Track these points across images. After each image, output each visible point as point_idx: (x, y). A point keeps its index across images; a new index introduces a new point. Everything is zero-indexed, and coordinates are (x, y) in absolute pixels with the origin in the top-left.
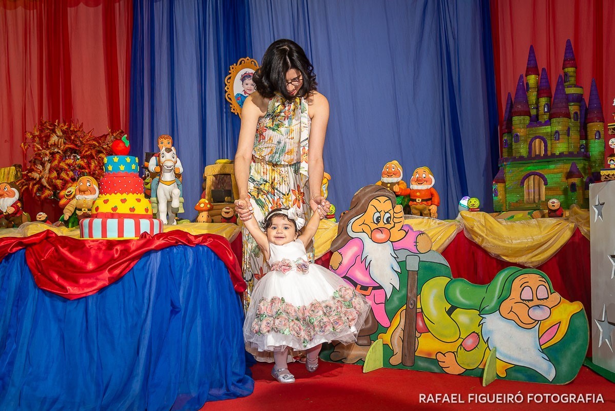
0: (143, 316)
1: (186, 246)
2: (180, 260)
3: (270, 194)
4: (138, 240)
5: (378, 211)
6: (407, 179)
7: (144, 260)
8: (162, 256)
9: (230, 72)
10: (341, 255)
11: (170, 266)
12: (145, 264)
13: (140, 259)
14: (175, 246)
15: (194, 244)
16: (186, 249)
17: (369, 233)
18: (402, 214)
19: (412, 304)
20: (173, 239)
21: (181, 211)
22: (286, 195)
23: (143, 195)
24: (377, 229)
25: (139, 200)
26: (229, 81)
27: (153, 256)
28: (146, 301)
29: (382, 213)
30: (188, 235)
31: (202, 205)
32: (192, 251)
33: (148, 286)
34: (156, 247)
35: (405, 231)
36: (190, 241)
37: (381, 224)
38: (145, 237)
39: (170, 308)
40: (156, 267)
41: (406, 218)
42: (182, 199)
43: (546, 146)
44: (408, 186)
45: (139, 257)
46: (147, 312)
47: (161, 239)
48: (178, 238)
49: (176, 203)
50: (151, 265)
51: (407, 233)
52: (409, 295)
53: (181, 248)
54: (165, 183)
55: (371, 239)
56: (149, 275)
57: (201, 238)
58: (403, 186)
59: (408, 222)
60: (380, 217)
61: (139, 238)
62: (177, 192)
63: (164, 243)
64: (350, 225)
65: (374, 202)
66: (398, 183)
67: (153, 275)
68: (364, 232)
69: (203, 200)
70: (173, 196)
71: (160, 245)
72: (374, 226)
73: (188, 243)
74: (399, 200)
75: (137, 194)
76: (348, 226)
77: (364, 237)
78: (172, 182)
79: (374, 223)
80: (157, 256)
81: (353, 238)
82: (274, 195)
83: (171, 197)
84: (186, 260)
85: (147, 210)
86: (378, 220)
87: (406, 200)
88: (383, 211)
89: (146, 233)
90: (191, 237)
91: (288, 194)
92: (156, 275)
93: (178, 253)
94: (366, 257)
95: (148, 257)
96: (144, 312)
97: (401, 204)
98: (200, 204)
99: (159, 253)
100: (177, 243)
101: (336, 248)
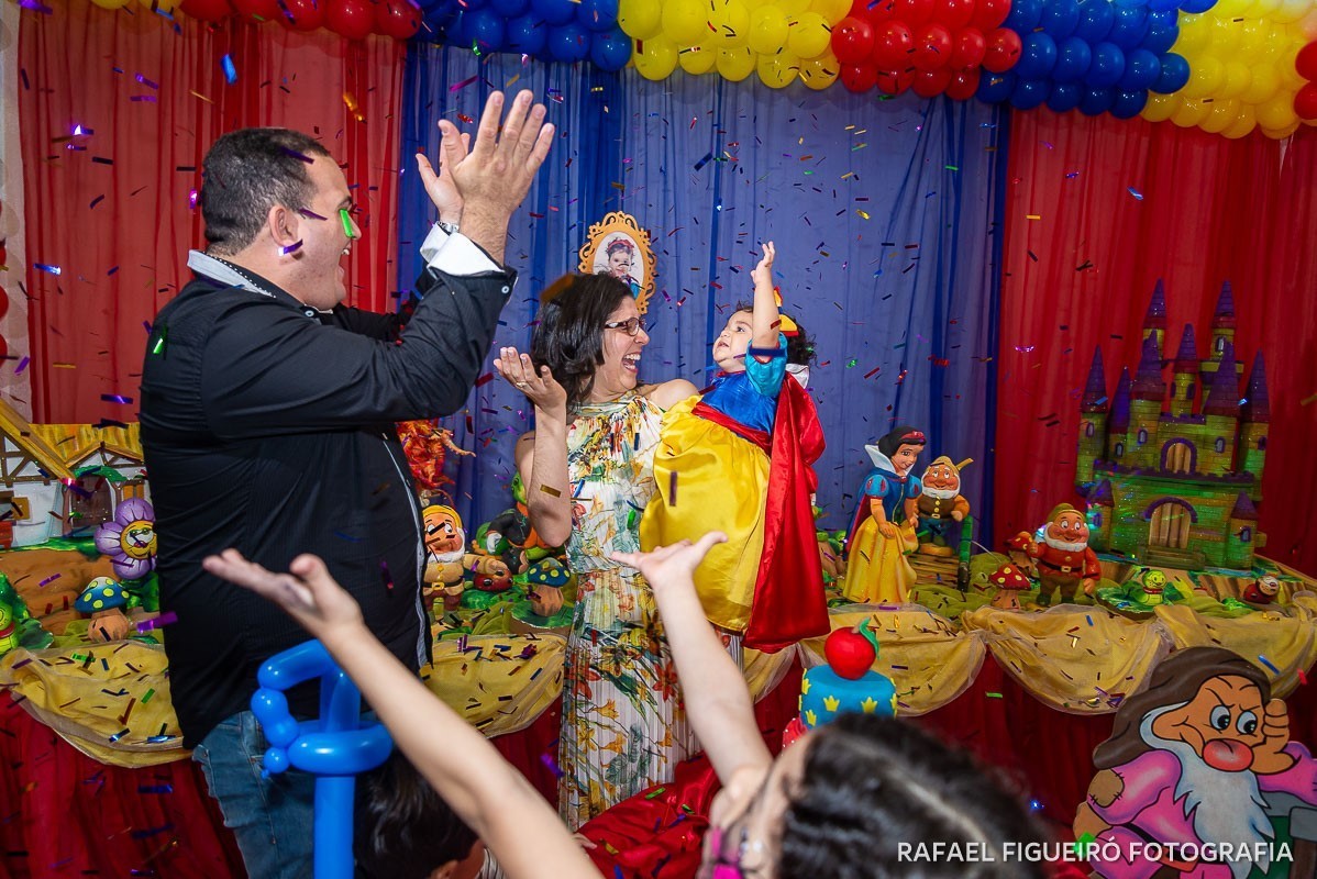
5: (1223, 705)
9: (589, 237)
10: (1121, 778)
17: (1199, 747)
24: (1221, 740)
26: (586, 254)
29: (1235, 712)
37: (1230, 733)
43: (1194, 458)
55: (1202, 758)
60: (1229, 717)
64: (1150, 720)
65: (1214, 683)
68: (1184, 740)
72: (1210, 734)
76: (1141, 721)
77: (1184, 750)
79: (1213, 726)
81: (1154, 749)
86: (1222, 721)
88: (1237, 706)
94: (1187, 794)
101: (1108, 762)
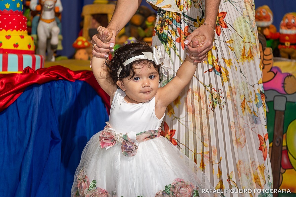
0: (25, 145)
1: (66, 82)
2: (61, 94)
3: (174, 22)
4: (21, 74)
6: (277, 23)
7: (27, 93)
8: (44, 89)
11: (51, 99)
12: (28, 97)
13: (24, 92)
14: (56, 81)
15: (74, 79)
16: (66, 84)
18: (271, 56)
19: (278, 142)
20: (55, 74)
21: (60, 48)
22: (198, 21)
23: (26, 32)
25: (22, 37)
27: (35, 89)
28: (28, 132)
30: (68, 71)
31: (80, 43)
32: (71, 86)
33: (30, 117)
34: (38, 81)
35: (274, 73)
36: (69, 76)
38: (28, 71)
39: (50, 139)
40: (38, 99)
41: (275, 61)
42: (61, 37)
44: (278, 30)
45: (23, 90)
46: (29, 141)
47: (43, 73)
48: (58, 73)
49: (55, 40)
50: (34, 98)
51: (275, 75)
52: (276, 133)
53: (61, 83)
54: (46, 21)
56: (32, 108)
57: (80, 74)
58: (273, 30)
59: (277, 64)
61: (22, 72)
62: (56, 29)
63: (46, 77)
66: (268, 27)
67: (35, 107)
69: (80, 38)
70: (53, 33)
71: (42, 79)
73: (69, 78)
74: (268, 43)
75: (21, 31)
78: (52, 20)
80: (39, 89)
82: (180, 23)
83: (51, 35)
84: (66, 94)
85: (29, 46)
87: (276, 43)
89: (28, 67)
90: (71, 73)
91: (200, 20)
92: (37, 106)
93: (58, 87)
95: (31, 90)
96: (26, 142)
97: (271, 47)
98: (78, 42)
99: (41, 87)
100: (58, 77)
